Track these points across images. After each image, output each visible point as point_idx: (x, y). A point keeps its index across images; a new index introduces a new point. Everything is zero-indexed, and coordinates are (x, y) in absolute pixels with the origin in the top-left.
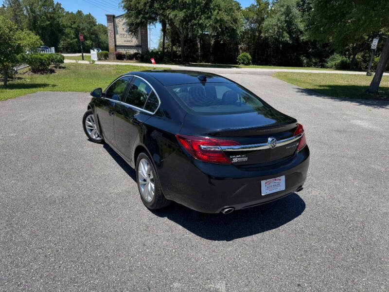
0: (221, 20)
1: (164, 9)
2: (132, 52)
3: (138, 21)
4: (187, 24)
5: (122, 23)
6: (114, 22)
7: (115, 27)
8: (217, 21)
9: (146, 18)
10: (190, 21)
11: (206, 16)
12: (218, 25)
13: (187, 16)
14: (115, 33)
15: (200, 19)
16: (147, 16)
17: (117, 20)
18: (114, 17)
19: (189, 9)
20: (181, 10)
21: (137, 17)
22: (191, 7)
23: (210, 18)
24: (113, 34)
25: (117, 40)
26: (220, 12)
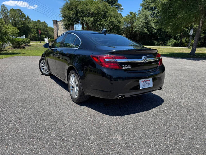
0: (112, 22)
1: (83, 17)
3: (70, 23)
4: (95, 24)
5: (61, 24)
6: (57, 24)
7: (57, 26)
8: (110, 22)
9: (73, 21)
10: (97, 22)
11: (104, 20)
12: (111, 24)
13: (94, 20)
14: (57, 29)
15: (102, 21)
16: (74, 20)
17: (58, 23)
18: (57, 21)
19: (96, 16)
20: (92, 17)
21: (69, 21)
22: (97, 16)
23: (106, 21)
25: (58, 33)
26: (112, 18)
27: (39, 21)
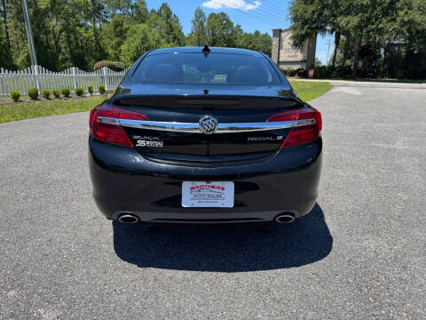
0: (411, 22)
1: (335, 16)
2: (295, 67)
3: (303, 32)
4: (362, 31)
5: (288, 37)
6: (280, 36)
7: (280, 42)
8: (404, 23)
9: (312, 29)
10: (366, 26)
11: (389, 18)
12: (404, 29)
13: (362, 20)
14: (280, 47)
15: (381, 22)
16: (314, 26)
17: (283, 34)
18: (281, 31)
19: (367, 12)
20: (357, 14)
21: (302, 28)
22: (370, 10)
23: (394, 20)
24: (277, 49)
25: (281, 55)
26: (409, 12)
27: (257, 33)
